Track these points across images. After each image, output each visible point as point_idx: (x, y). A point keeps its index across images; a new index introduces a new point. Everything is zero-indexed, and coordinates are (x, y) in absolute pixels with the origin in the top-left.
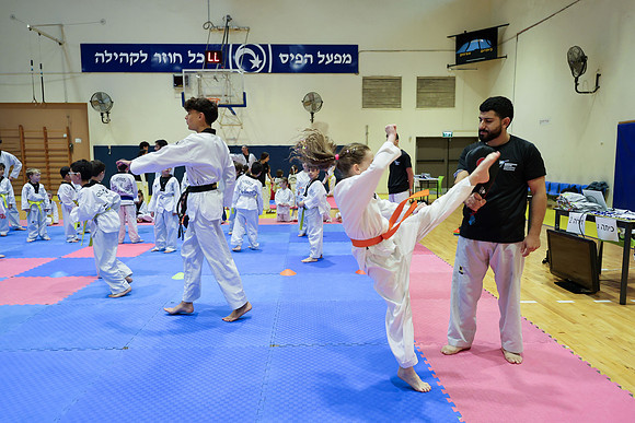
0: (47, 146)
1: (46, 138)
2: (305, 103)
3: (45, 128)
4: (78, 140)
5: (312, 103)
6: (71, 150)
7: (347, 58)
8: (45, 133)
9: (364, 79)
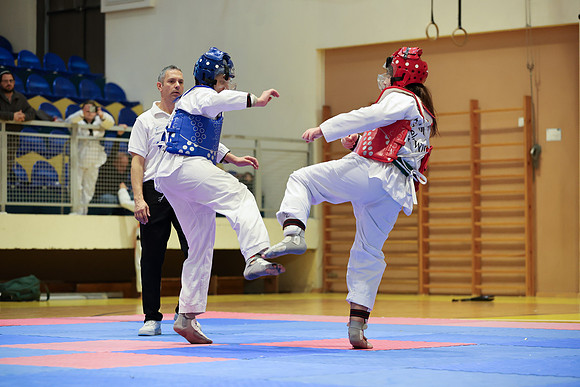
0: (476, 152)
1: (476, 132)
3: (474, 104)
4: (552, 135)
6: (534, 161)
8: (475, 118)
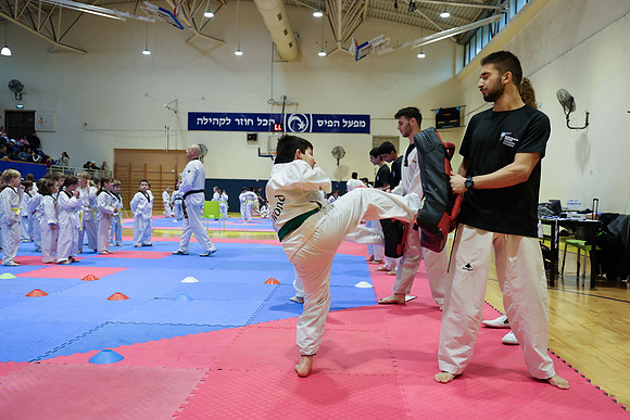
0: (161, 177)
1: (161, 173)
2: (334, 153)
3: (161, 166)
5: (338, 153)
7: (362, 124)
8: (161, 169)
9: (374, 137)
